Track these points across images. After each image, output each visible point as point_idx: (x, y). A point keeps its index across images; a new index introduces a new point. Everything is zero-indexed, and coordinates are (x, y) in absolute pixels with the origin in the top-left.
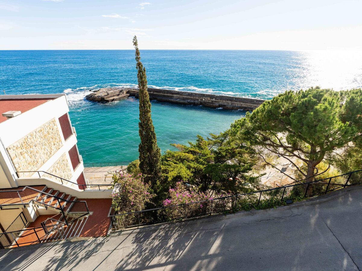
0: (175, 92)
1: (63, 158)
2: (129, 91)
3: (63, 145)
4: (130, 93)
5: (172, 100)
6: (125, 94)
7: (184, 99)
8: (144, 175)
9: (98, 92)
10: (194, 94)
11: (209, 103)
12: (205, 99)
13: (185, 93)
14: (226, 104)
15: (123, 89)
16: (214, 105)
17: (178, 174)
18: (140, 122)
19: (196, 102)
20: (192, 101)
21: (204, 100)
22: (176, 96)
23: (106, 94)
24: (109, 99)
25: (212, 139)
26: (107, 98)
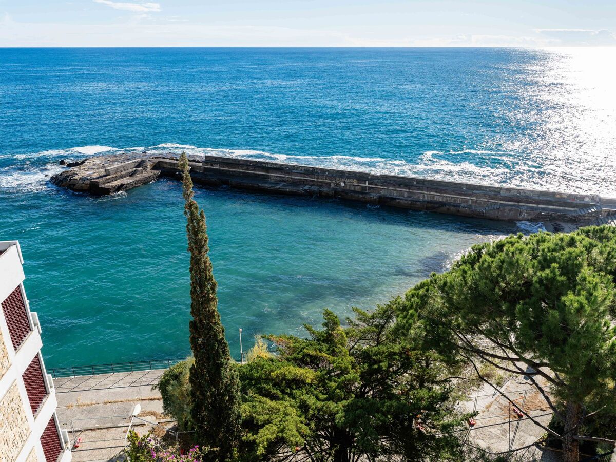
0: (272, 166)
1: (12, 394)
2: (159, 162)
3: (11, 365)
4: (164, 168)
5: (267, 185)
6: (148, 173)
7: (295, 183)
8: (203, 448)
9: (82, 167)
10: (319, 172)
11: (354, 192)
12: (344, 182)
13: (297, 170)
14: (395, 195)
15: (145, 158)
16: (368, 197)
17: (280, 435)
18: (192, 319)
19: (325, 189)
20: (315, 188)
21: (342, 184)
22: (274, 176)
23: (103, 172)
24: (110, 184)
25: (357, 322)
26: (104, 183)
